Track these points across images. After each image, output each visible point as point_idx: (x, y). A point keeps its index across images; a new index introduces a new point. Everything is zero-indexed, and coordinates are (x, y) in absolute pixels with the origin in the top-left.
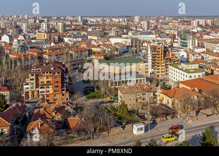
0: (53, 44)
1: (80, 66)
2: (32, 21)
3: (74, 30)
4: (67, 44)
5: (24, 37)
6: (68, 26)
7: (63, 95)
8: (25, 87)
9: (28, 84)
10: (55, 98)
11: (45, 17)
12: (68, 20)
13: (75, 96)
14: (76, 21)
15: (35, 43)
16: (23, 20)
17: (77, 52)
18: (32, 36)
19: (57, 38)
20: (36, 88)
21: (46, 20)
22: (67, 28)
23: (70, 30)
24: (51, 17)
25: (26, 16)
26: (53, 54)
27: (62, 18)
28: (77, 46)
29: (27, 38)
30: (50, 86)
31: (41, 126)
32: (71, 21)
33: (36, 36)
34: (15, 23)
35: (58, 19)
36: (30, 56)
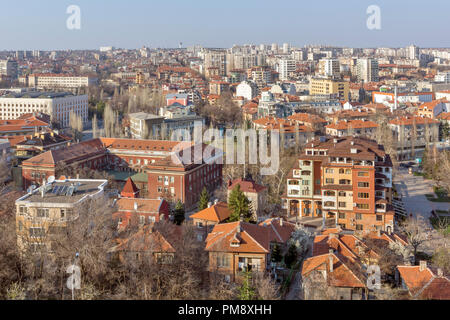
0: (347, 106)
1: (418, 160)
2: (297, 56)
3: (398, 77)
4: (383, 109)
5: (283, 88)
6: (384, 67)
7: (379, 218)
8: (290, 188)
9: (296, 183)
10: (359, 222)
11: (328, 49)
12: (381, 56)
13: (410, 225)
14: (403, 58)
15: (306, 102)
16: (278, 54)
17: (408, 126)
18: (299, 86)
19: (356, 94)
20: (315, 193)
21: (329, 54)
22: (380, 73)
23: (389, 78)
24: (340, 50)
25: (285, 45)
26: (350, 126)
27: (367, 51)
28: (407, 113)
29: (289, 90)
30: (348, 193)
31: (335, 266)
32: (391, 59)
33: (309, 87)
34: (263, 61)
35: (359, 53)
36: (297, 127)
